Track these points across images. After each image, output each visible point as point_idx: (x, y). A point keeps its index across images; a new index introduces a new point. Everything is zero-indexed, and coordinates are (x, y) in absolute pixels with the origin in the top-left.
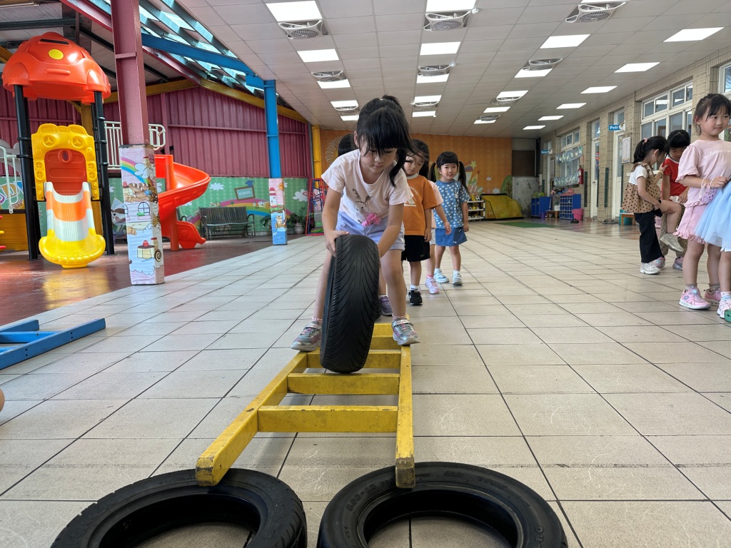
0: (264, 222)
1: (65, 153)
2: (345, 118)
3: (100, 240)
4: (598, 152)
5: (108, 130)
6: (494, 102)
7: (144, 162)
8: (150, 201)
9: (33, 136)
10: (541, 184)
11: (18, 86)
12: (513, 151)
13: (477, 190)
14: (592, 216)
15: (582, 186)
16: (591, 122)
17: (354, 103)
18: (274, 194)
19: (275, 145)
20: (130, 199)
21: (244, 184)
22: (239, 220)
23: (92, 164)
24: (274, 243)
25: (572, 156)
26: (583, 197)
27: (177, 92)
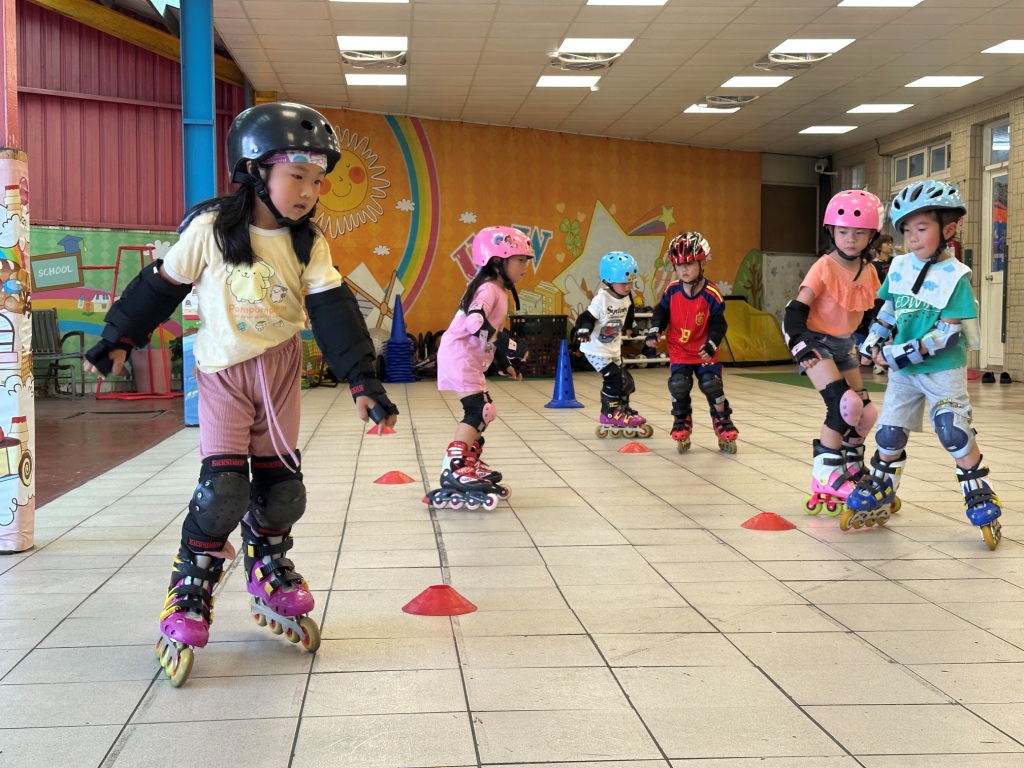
2: (353, 80)
4: (1001, 202)
6: (763, 64)
8: (18, 312)
12: (764, 187)
16: (981, 125)
17: (400, 44)
19: (206, 145)
21: (53, 246)
24: (188, 421)
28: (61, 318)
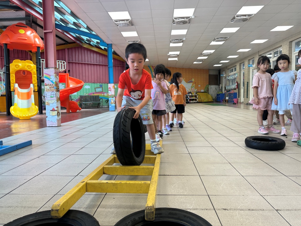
0: (106, 102)
1: (24, 71)
3: (36, 108)
4: (244, 76)
5: (42, 63)
6: (201, 55)
7: (54, 75)
8: (56, 91)
9: (10, 64)
10: (221, 88)
11: (5, 44)
12: (209, 75)
13: (195, 90)
14: (241, 102)
15: (237, 89)
16: (241, 63)
18: (110, 90)
19: (111, 70)
20: (48, 90)
21: (98, 86)
22: (96, 101)
23: (35, 77)
24: (110, 110)
25: (233, 77)
26: (238, 94)
27: (72, 48)
28: (100, 96)
